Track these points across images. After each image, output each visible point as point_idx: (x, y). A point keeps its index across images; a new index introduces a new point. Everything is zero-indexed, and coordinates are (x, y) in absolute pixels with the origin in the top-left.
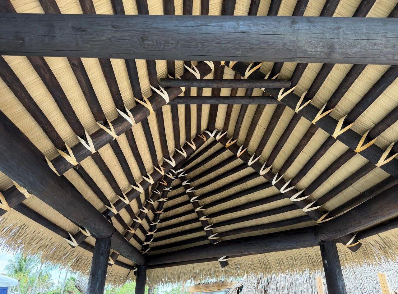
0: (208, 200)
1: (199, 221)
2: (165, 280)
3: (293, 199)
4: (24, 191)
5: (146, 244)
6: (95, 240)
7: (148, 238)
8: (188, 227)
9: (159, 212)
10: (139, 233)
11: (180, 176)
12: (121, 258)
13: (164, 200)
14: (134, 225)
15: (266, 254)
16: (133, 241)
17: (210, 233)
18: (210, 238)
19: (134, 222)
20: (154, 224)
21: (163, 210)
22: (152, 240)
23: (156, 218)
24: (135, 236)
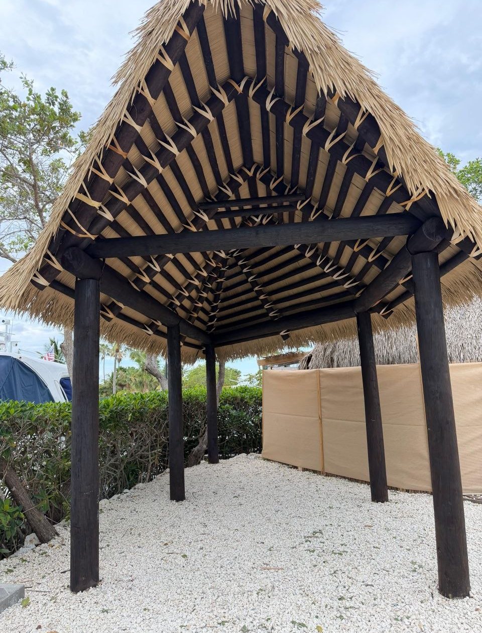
0: (266, 278)
1: (258, 299)
2: (234, 356)
3: (335, 277)
4: (121, 305)
5: (210, 324)
6: (166, 328)
7: (211, 319)
8: (249, 305)
9: (218, 293)
10: (201, 315)
11: (235, 255)
12: (188, 340)
13: (222, 280)
14: (196, 309)
15: (322, 325)
16: (197, 324)
17: (271, 310)
18: (271, 314)
19: (195, 306)
20: (215, 304)
21: (222, 290)
22: (216, 319)
23: (216, 298)
24: (198, 319)
